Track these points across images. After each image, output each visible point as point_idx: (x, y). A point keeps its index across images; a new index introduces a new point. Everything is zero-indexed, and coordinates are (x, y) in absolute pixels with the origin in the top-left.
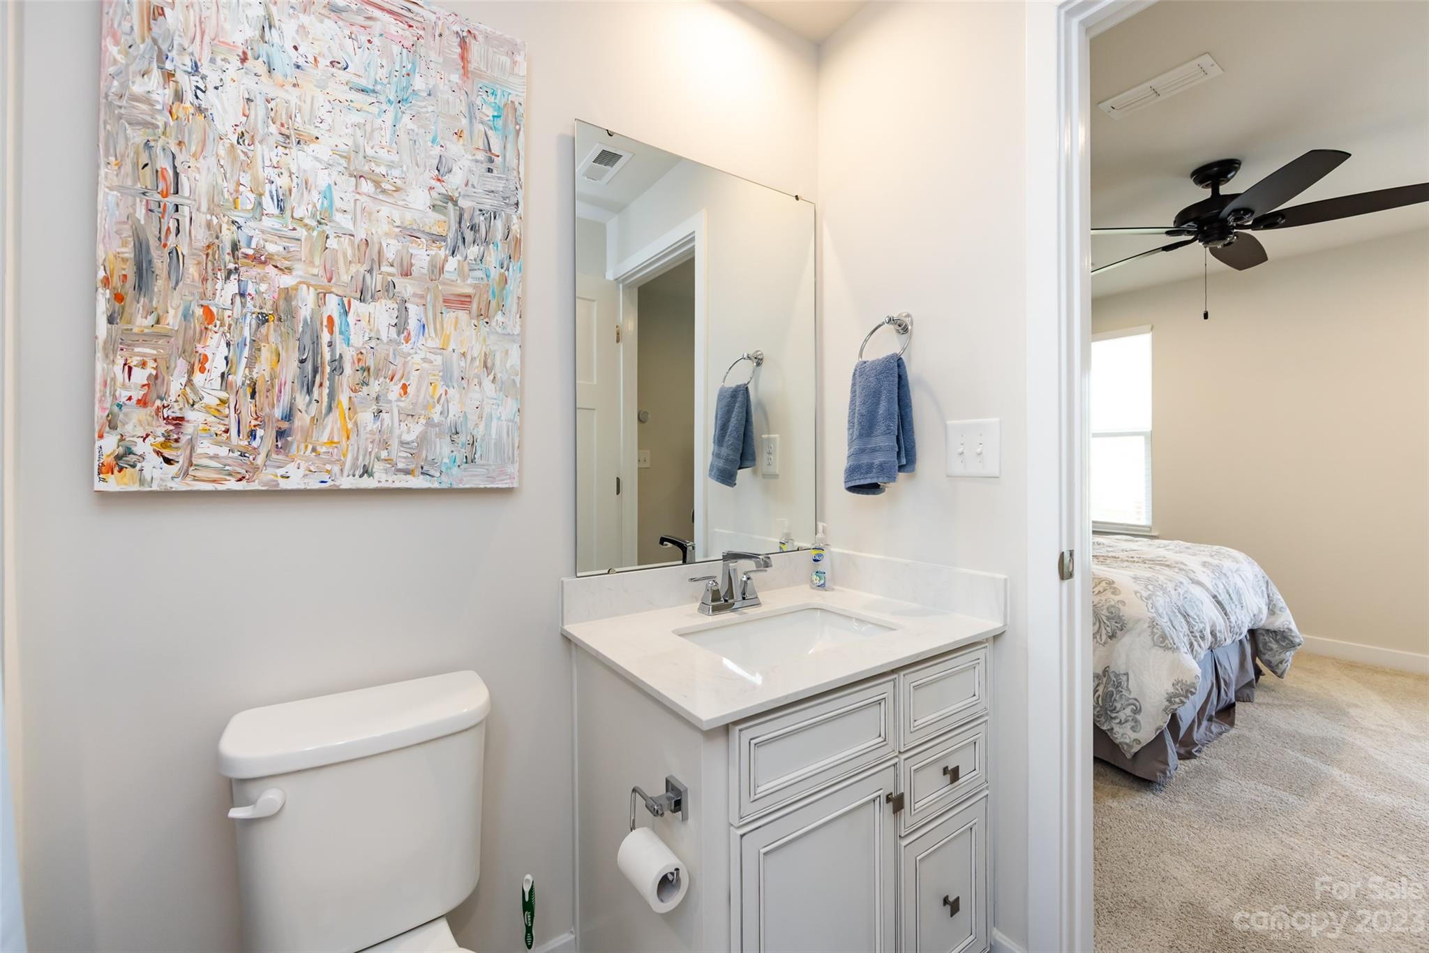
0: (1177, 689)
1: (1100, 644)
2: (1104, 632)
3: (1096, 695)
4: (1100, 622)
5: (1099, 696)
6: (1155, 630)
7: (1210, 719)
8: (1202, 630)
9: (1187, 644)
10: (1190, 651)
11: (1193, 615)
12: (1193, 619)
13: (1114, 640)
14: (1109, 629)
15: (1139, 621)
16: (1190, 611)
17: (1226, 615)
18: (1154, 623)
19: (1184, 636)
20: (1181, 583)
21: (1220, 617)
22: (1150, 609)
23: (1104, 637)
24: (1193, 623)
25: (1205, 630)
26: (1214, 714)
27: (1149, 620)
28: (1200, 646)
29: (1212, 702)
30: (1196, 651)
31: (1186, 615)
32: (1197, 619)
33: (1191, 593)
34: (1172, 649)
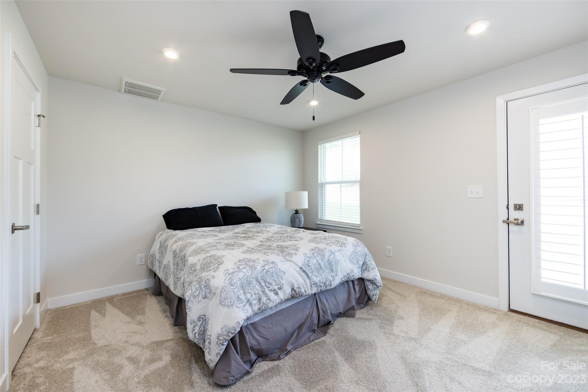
0: (223, 331)
1: (197, 302)
2: (201, 294)
3: (194, 332)
4: (200, 289)
5: (196, 333)
6: (222, 294)
7: (314, 331)
8: (277, 290)
9: (254, 299)
10: (255, 304)
11: (270, 281)
12: (269, 284)
13: (206, 300)
14: (203, 293)
15: (217, 288)
16: (269, 280)
17: (309, 277)
18: (223, 289)
19: (252, 295)
20: (273, 263)
21: (301, 280)
22: (226, 282)
23: (200, 298)
24: (268, 286)
25: (280, 289)
26: (316, 328)
27: (221, 288)
28: (269, 300)
29: (312, 322)
30: (263, 303)
31: (262, 281)
32: (274, 283)
33: (276, 268)
34: (229, 306)
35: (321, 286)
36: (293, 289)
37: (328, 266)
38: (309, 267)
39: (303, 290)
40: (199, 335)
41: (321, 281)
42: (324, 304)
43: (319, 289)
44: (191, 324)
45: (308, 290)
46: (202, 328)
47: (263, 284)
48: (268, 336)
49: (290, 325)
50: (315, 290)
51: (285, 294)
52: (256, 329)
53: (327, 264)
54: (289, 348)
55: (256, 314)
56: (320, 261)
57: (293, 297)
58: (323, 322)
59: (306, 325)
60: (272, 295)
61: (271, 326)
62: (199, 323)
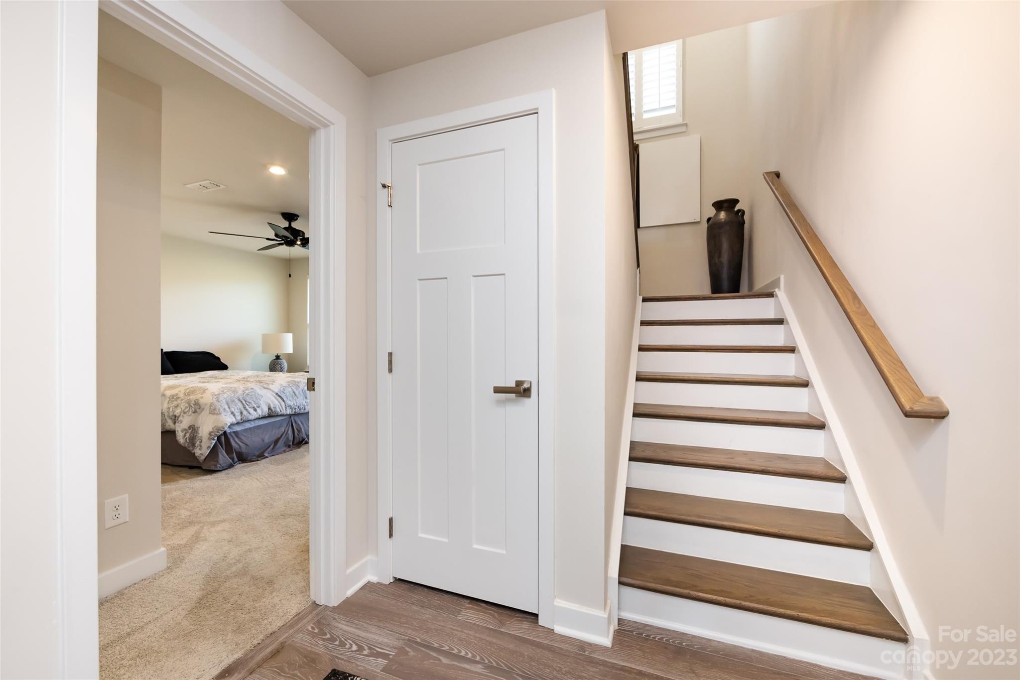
3: (185, 438)
5: (186, 438)
6: (211, 407)
7: (289, 446)
8: (256, 407)
9: (237, 412)
10: (238, 416)
11: (250, 401)
12: (249, 403)
13: (196, 414)
14: (193, 409)
15: (206, 404)
16: (248, 399)
17: (284, 401)
18: (211, 405)
19: (235, 409)
20: (252, 389)
21: (277, 402)
22: (214, 399)
23: (190, 413)
24: (248, 404)
25: (259, 407)
26: (291, 444)
27: (210, 404)
28: (249, 413)
29: (288, 439)
30: (244, 415)
31: (243, 401)
32: (253, 403)
33: (255, 393)
34: (217, 414)
35: (295, 409)
36: (269, 409)
37: (303, 394)
38: (284, 393)
39: (278, 410)
40: (189, 439)
41: (295, 404)
42: (299, 424)
43: (294, 411)
44: (182, 432)
45: (283, 410)
46: (192, 435)
47: (244, 403)
48: (248, 443)
49: (268, 438)
50: (289, 412)
51: (262, 412)
52: (237, 437)
53: (301, 392)
54: (266, 455)
55: (238, 423)
56: (295, 390)
57: (270, 416)
58: (298, 439)
59: (282, 439)
60: (251, 411)
61: (250, 436)
62: (190, 431)
